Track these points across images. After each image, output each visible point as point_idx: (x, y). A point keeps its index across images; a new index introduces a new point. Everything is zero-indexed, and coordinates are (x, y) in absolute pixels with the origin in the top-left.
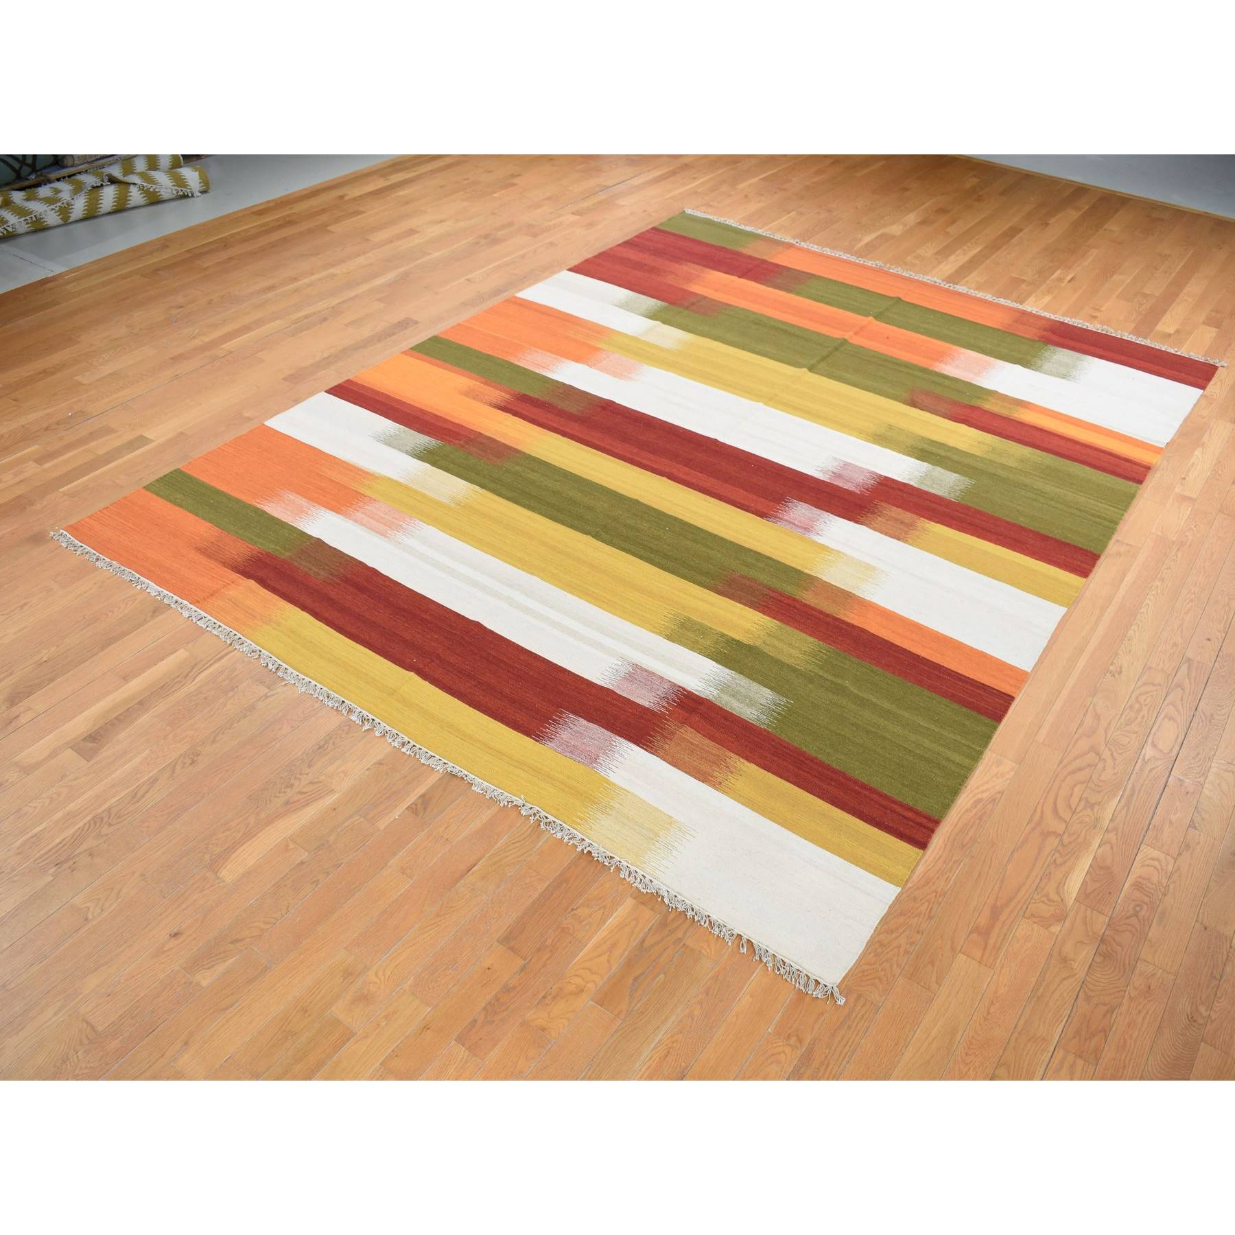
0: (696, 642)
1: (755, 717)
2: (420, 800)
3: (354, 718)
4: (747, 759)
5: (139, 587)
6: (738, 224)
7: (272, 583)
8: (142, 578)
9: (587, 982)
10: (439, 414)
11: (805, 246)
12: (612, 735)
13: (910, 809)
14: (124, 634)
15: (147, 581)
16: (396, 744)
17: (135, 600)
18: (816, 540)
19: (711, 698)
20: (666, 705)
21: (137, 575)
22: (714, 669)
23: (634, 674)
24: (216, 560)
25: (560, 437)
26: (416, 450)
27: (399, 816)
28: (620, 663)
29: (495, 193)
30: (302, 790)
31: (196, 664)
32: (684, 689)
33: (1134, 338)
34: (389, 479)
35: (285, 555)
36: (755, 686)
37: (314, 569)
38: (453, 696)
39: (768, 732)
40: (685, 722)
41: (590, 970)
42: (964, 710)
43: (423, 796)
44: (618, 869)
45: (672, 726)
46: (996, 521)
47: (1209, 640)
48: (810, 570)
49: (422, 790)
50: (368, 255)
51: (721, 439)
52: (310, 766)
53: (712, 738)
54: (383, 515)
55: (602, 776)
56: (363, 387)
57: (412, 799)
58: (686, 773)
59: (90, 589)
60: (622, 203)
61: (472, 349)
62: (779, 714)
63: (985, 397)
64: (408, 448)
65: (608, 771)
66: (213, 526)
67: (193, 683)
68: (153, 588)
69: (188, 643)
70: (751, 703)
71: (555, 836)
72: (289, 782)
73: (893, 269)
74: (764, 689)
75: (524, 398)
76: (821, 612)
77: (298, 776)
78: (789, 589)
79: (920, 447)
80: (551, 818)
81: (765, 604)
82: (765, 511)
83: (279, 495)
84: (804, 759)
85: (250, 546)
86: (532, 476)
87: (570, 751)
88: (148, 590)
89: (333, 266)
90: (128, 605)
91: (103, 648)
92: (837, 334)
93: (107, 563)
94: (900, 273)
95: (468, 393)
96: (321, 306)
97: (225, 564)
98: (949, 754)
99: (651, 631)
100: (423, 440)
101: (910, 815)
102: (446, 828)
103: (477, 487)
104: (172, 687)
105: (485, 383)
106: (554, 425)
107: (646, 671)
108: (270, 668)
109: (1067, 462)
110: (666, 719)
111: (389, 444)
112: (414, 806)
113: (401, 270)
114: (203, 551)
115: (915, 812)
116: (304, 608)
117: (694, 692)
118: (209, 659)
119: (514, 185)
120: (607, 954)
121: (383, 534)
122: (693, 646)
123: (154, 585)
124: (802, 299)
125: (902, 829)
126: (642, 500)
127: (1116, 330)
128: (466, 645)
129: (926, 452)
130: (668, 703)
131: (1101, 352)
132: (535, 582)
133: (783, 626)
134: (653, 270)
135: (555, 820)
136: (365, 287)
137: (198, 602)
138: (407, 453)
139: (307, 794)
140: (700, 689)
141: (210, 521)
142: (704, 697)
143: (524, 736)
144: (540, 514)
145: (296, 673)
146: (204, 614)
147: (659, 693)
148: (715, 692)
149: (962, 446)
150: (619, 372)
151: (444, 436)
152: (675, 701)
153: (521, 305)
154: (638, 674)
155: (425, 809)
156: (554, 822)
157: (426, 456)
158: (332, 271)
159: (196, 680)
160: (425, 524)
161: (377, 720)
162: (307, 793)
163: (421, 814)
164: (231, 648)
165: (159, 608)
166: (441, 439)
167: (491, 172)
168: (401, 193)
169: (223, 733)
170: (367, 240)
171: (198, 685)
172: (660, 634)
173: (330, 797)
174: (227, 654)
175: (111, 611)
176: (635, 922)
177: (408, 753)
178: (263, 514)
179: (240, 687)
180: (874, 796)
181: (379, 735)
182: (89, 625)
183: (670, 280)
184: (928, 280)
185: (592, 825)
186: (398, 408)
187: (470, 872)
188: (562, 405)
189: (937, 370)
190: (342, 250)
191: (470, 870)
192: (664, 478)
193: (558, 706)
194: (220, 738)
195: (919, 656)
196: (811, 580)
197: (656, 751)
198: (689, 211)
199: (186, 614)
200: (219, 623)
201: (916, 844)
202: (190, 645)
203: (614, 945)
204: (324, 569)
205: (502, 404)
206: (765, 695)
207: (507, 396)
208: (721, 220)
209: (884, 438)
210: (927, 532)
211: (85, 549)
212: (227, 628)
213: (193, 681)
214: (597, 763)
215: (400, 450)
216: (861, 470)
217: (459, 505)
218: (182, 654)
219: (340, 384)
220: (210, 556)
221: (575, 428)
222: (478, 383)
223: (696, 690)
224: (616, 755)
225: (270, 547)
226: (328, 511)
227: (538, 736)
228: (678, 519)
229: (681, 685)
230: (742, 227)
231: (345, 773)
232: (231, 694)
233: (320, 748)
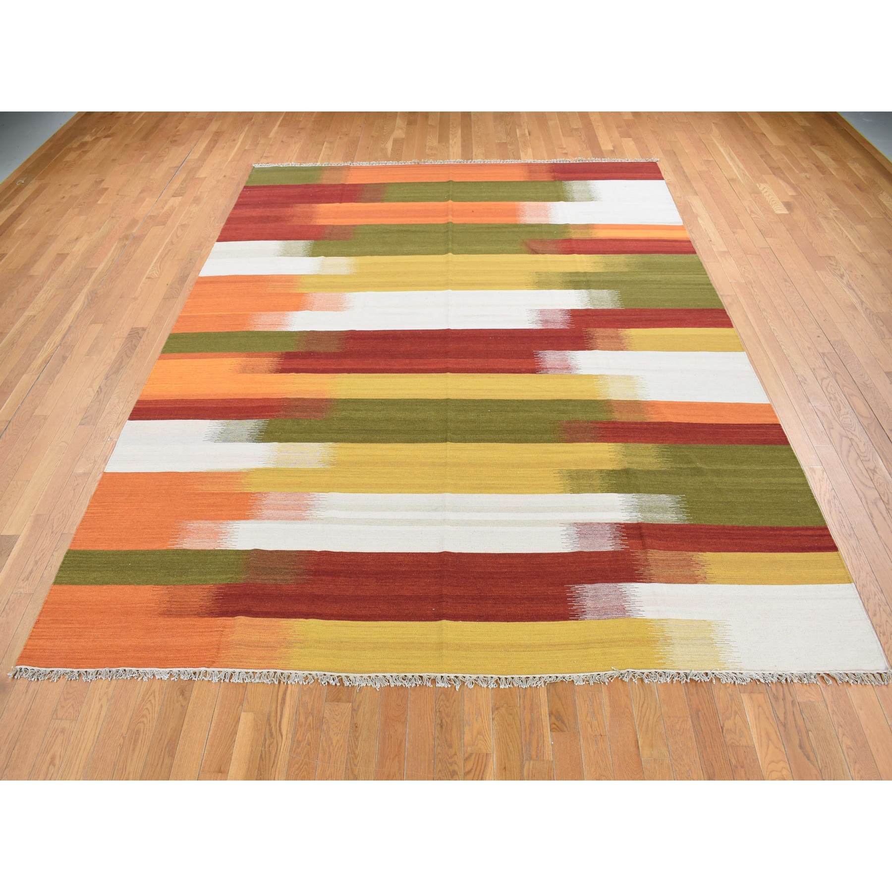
0: (591, 485)
1: (676, 518)
2: (553, 718)
3: (440, 684)
4: (701, 551)
5: (145, 679)
6: (299, 164)
7: (257, 609)
8: (141, 670)
9: (781, 771)
10: (241, 397)
11: (358, 165)
12: (614, 584)
13: (807, 529)
14: (178, 731)
15: (147, 669)
16: (492, 686)
17: (154, 692)
18: (581, 373)
19: (640, 521)
20: (622, 542)
21: (134, 669)
22: (621, 499)
23: (581, 531)
24: (188, 615)
25: (346, 375)
26: (254, 435)
27: (553, 740)
28: (565, 528)
29: (98, 201)
30: (467, 770)
31: (269, 720)
32: (620, 524)
33: (599, 159)
34: (257, 470)
35: (242, 578)
36: (654, 497)
37: (278, 578)
38: (489, 621)
39: (693, 525)
40: (645, 547)
41: (773, 761)
42: (767, 446)
43: (551, 714)
44: (718, 679)
45: (639, 554)
46: (657, 312)
47: (819, 337)
48: (599, 396)
49: (545, 710)
50: (45, 288)
51: (452, 327)
52: (450, 746)
53: (668, 549)
54: (285, 503)
55: (639, 619)
56: (157, 401)
57: (546, 721)
58: (681, 583)
59: (102, 706)
60: (202, 176)
61: (211, 333)
62: (685, 508)
63: (568, 230)
64: (246, 437)
65: (640, 613)
66: (153, 586)
67: (284, 737)
68: (162, 673)
69: (241, 704)
70: (665, 510)
71: (659, 682)
72: (450, 771)
73: (427, 162)
74: (661, 495)
75: (289, 356)
76: (636, 423)
77: (450, 761)
78: (603, 417)
79: (568, 281)
80: (646, 671)
81: (600, 435)
82: (532, 367)
83: (183, 529)
84: (729, 531)
85: (204, 586)
86: (358, 415)
87: (603, 613)
88: (157, 677)
89: (24, 309)
90: (153, 701)
91: (172, 755)
92: (441, 221)
93: (94, 674)
94: (433, 163)
95: (244, 370)
96: (48, 348)
97: (199, 615)
98: (788, 480)
99: (558, 493)
100: (249, 425)
101: (810, 532)
102: (591, 727)
103: (331, 443)
104: (270, 753)
105: (249, 356)
106: (333, 367)
107: (586, 524)
108: (334, 684)
109: (649, 256)
110: (633, 553)
111: (226, 440)
112: (554, 726)
113: (85, 290)
114: (167, 613)
115: (811, 529)
116: (307, 616)
117: (627, 522)
118: (274, 707)
119: (106, 189)
120: (770, 742)
121: (302, 519)
122: (593, 489)
123: (157, 669)
124: (394, 203)
125: (816, 545)
126: (451, 397)
127: (586, 158)
128: (456, 575)
129: (575, 282)
130: (622, 540)
131: (593, 175)
132: (449, 498)
133: (627, 445)
134: (277, 219)
135: (649, 671)
136: (70, 317)
137: (214, 662)
138: (248, 440)
139: (473, 771)
140: (628, 518)
141: (147, 583)
142: (636, 522)
143: (565, 622)
144: (397, 442)
145: (358, 675)
146: (230, 670)
147: (609, 535)
148: (639, 515)
149: (589, 269)
150: (337, 307)
151: (263, 414)
152: (623, 536)
153: (211, 282)
154: (584, 529)
155: (563, 722)
156: (650, 673)
157: (265, 436)
158: (27, 313)
159: (284, 732)
160: (325, 494)
161: (460, 675)
162: (472, 769)
163: (565, 728)
164: (282, 687)
165: (183, 689)
166: (263, 417)
167: (77, 185)
168: (20, 228)
169: (356, 765)
170: (31, 276)
171: (290, 736)
172: (565, 492)
173: (492, 760)
174: (285, 693)
175: (143, 716)
176: (760, 708)
177: (507, 687)
178: (185, 552)
179: (325, 716)
180: (784, 532)
181: (472, 686)
182: (136, 741)
183: (296, 222)
184: (454, 162)
185: (671, 659)
186: (203, 407)
187: (640, 748)
188: (320, 349)
189: (522, 222)
190: (18, 292)
191: (638, 747)
192: (448, 374)
193: (563, 584)
194: (357, 770)
195: (712, 424)
196: (608, 403)
197: (650, 579)
198: (257, 166)
199: (215, 680)
200: (251, 671)
201: (831, 549)
202: (245, 704)
203: (767, 734)
204: (287, 573)
205: (280, 368)
206: (665, 500)
207: (276, 359)
208: (285, 165)
209: (543, 282)
210: (631, 338)
211: (58, 672)
212: (262, 670)
213: (282, 736)
214: (627, 611)
215: (241, 441)
216: (554, 311)
217: (334, 465)
218: (246, 720)
219: (134, 408)
220: (180, 614)
221: (348, 363)
222: (244, 358)
223: (627, 520)
224: (632, 598)
225: (224, 579)
226: (237, 522)
227: (574, 616)
228: (488, 400)
229: (615, 522)
230: (304, 165)
231: (479, 733)
232: (325, 727)
233: (442, 727)
